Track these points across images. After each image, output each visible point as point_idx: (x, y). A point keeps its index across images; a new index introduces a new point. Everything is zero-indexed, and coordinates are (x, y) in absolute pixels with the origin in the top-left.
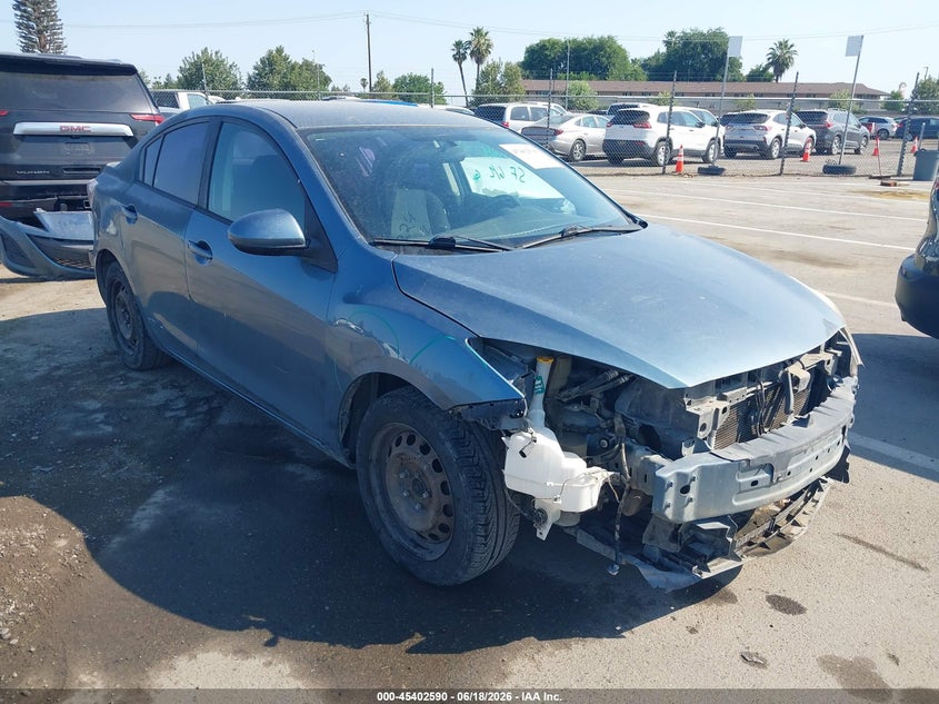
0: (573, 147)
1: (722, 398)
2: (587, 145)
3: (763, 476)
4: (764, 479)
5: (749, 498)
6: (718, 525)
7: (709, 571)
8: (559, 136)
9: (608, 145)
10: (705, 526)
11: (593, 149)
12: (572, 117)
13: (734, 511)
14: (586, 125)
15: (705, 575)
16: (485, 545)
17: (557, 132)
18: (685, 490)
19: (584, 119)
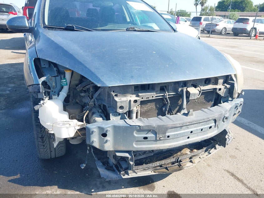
0: (222, 30)
1: (138, 96)
2: (227, 29)
3: (150, 135)
4: (151, 137)
5: (144, 145)
6: (127, 155)
7: (129, 175)
8: (217, 26)
9: (234, 29)
10: (118, 154)
11: (229, 31)
12: (223, 20)
13: (134, 150)
14: (228, 23)
15: (126, 176)
16: (44, 146)
17: (217, 25)
18: (105, 135)
19: (227, 21)
